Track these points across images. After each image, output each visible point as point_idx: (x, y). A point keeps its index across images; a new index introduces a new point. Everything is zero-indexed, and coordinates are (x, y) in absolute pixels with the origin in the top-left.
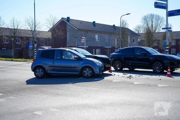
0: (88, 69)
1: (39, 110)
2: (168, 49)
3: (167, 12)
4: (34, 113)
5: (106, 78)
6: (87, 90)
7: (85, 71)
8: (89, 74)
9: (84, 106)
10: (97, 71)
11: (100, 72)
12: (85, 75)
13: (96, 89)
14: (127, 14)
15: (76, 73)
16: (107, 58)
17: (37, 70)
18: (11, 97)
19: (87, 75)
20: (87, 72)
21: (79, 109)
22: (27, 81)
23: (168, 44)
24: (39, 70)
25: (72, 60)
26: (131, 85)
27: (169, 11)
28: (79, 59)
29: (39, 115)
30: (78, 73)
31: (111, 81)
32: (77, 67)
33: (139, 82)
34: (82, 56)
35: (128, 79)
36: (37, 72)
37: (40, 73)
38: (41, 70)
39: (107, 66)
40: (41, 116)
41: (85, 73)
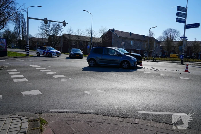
0: (126, 63)
1: (88, 90)
2: (183, 52)
3: (185, 26)
4: (84, 92)
5: (138, 70)
6: (125, 77)
7: (123, 64)
8: (126, 66)
9: (123, 90)
10: (132, 64)
11: (134, 65)
12: (124, 67)
13: (132, 77)
14: (154, 27)
15: (117, 65)
16: (140, 56)
17: (91, 62)
18: (70, 79)
19: (125, 67)
20: (125, 65)
21: (119, 92)
22: (83, 69)
23: (184, 49)
24: (92, 61)
25: (115, 55)
26: (159, 76)
27: (187, 25)
28: (120, 55)
29: (87, 94)
30: (118, 65)
31: (143, 72)
32: (118, 61)
33: (164, 74)
34: (123, 53)
35: (155, 72)
36: (90, 63)
37: (93, 63)
38: (93, 61)
39: (140, 61)
40: (89, 95)
41: (123, 65)
